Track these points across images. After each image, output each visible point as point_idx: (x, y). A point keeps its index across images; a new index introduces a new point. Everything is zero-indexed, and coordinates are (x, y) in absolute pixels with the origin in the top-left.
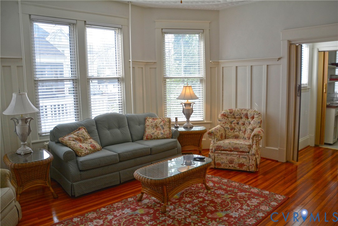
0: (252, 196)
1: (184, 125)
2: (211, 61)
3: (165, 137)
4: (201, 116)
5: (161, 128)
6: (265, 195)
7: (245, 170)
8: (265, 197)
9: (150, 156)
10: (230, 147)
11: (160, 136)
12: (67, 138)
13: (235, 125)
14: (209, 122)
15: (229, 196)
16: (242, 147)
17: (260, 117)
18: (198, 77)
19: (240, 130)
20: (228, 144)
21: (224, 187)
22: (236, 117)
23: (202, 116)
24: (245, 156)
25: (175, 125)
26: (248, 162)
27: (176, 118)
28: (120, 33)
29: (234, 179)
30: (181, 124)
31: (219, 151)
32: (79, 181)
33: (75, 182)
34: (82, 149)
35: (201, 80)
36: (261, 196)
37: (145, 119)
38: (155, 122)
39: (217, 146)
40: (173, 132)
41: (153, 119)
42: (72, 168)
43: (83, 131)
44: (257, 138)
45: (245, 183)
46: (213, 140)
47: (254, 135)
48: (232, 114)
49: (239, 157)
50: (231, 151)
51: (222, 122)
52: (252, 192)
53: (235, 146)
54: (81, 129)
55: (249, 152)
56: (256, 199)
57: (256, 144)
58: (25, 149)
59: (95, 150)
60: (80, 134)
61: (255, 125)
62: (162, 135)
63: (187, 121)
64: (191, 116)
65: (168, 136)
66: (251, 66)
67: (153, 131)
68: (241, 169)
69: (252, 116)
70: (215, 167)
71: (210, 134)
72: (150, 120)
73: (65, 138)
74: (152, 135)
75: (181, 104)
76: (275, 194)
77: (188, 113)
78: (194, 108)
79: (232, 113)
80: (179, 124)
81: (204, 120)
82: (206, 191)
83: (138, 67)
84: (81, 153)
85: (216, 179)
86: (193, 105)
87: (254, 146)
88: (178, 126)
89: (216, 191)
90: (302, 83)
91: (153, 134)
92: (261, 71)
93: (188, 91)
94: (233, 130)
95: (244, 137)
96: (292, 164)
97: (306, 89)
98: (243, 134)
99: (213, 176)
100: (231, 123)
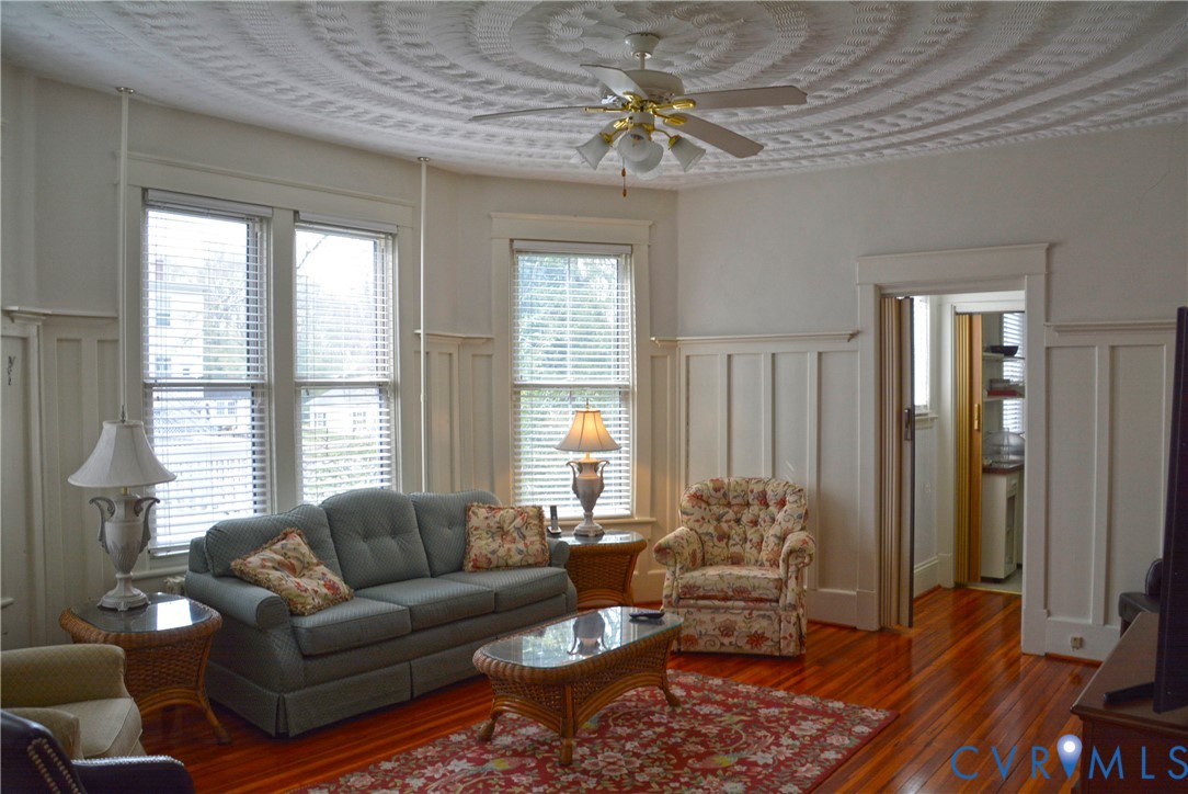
0: (800, 714)
1: (577, 528)
2: (653, 339)
3: (531, 561)
4: (623, 500)
5: (515, 534)
6: (833, 711)
7: (768, 653)
8: (835, 715)
9: (494, 617)
10: (725, 586)
11: (516, 558)
12: (254, 560)
13: (729, 527)
14: (648, 519)
15: (737, 718)
16: (757, 585)
17: (803, 502)
18: (616, 386)
19: (745, 540)
20: (717, 578)
21: (719, 698)
22: (734, 502)
23: (628, 503)
24: (768, 613)
25: (550, 528)
26: (777, 628)
27: (553, 509)
28: (391, 249)
29: (742, 677)
30: (569, 526)
31: (692, 602)
32: (299, 688)
33: (288, 691)
34: (303, 593)
35: (624, 394)
36: (825, 714)
37: (467, 510)
38: (497, 519)
39: (685, 587)
40: (552, 548)
41: (490, 508)
42: (282, 649)
43: (296, 541)
44: (800, 560)
45: (776, 686)
46: (672, 569)
47: (791, 552)
48: (720, 494)
49: (750, 614)
50: (726, 598)
51: (693, 518)
52: (796, 707)
53: (737, 584)
54: (290, 536)
55: (777, 601)
56: (812, 720)
57: (797, 578)
58: (129, 594)
59: (336, 600)
60: (289, 550)
61: (790, 525)
62: (520, 557)
63: (586, 516)
64: (599, 501)
65: (540, 560)
66: (773, 355)
67: (494, 546)
68: (756, 651)
69: (778, 498)
70: (679, 650)
71: (663, 551)
72: (482, 512)
73: (249, 560)
74: (489, 556)
75: (568, 464)
76: (861, 708)
77: (589, 493)
78: (607, 478)
79: (722, 491)
80: (561, 527)
81: (632, 513)
82: (668, 709)
83: (440, 353)
84: (304, 605)
85: (690, 679)
86: (605, 469)
87: (792, 583)
88: (559, 530)
89: (697, 708)
90: (916, 403)
91: (493, 552)
92: (800, 369)
93: (590, 425)
94: (725, 541)
95: (757, 561)
96: (896, 635)
97: (926, 420)
98: (754, 551)
99: (679, 671)
100: (719, 519)
